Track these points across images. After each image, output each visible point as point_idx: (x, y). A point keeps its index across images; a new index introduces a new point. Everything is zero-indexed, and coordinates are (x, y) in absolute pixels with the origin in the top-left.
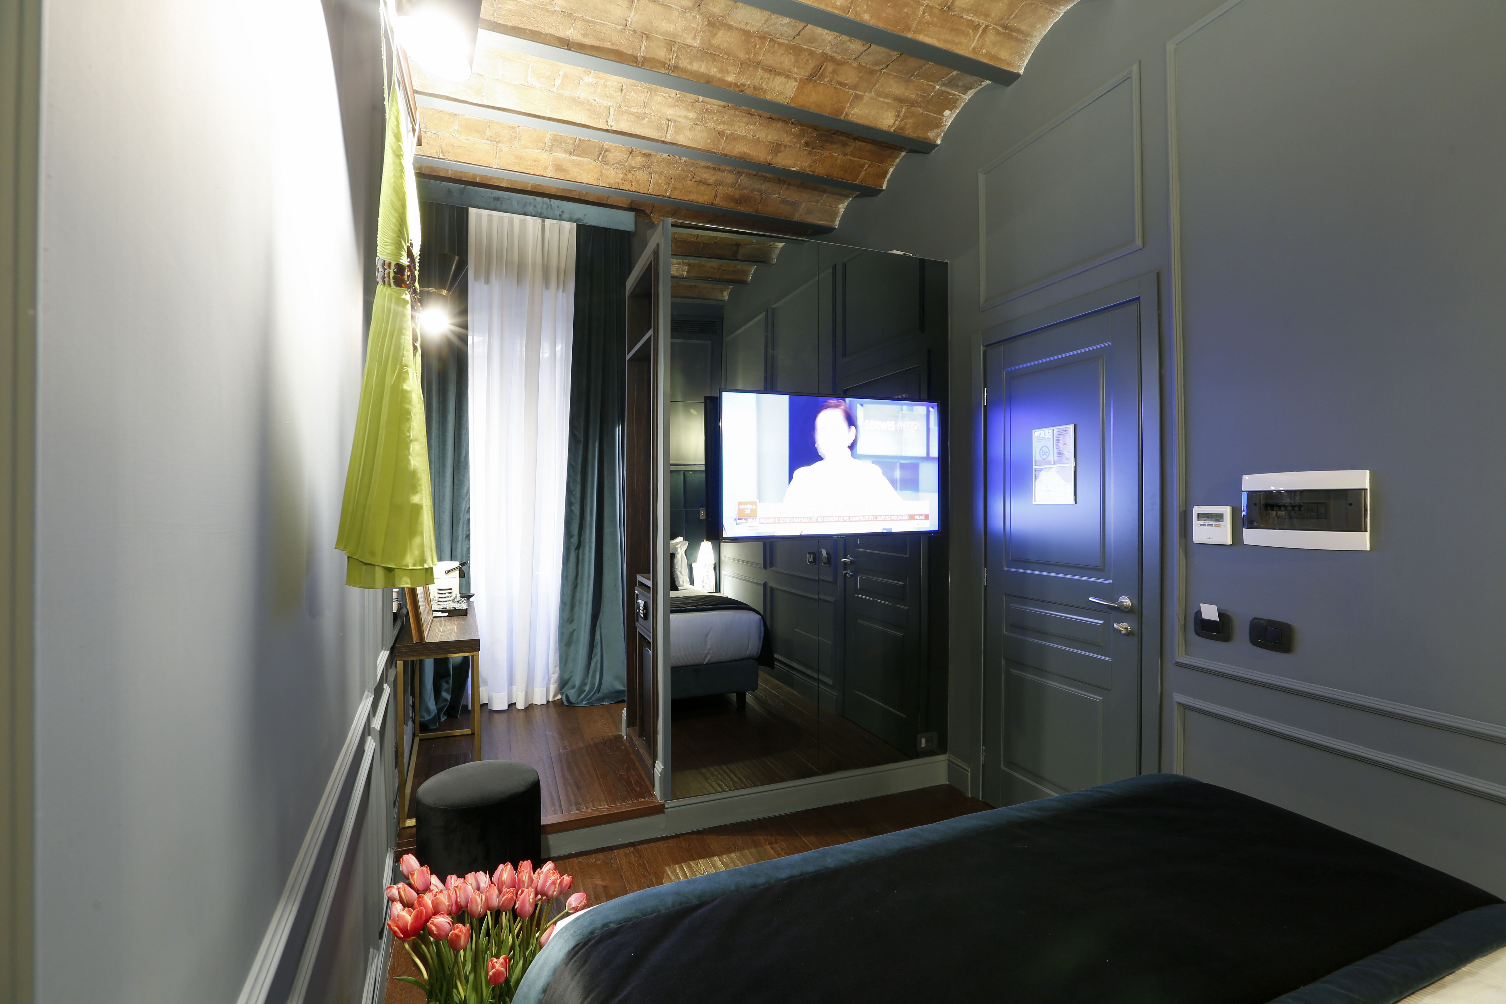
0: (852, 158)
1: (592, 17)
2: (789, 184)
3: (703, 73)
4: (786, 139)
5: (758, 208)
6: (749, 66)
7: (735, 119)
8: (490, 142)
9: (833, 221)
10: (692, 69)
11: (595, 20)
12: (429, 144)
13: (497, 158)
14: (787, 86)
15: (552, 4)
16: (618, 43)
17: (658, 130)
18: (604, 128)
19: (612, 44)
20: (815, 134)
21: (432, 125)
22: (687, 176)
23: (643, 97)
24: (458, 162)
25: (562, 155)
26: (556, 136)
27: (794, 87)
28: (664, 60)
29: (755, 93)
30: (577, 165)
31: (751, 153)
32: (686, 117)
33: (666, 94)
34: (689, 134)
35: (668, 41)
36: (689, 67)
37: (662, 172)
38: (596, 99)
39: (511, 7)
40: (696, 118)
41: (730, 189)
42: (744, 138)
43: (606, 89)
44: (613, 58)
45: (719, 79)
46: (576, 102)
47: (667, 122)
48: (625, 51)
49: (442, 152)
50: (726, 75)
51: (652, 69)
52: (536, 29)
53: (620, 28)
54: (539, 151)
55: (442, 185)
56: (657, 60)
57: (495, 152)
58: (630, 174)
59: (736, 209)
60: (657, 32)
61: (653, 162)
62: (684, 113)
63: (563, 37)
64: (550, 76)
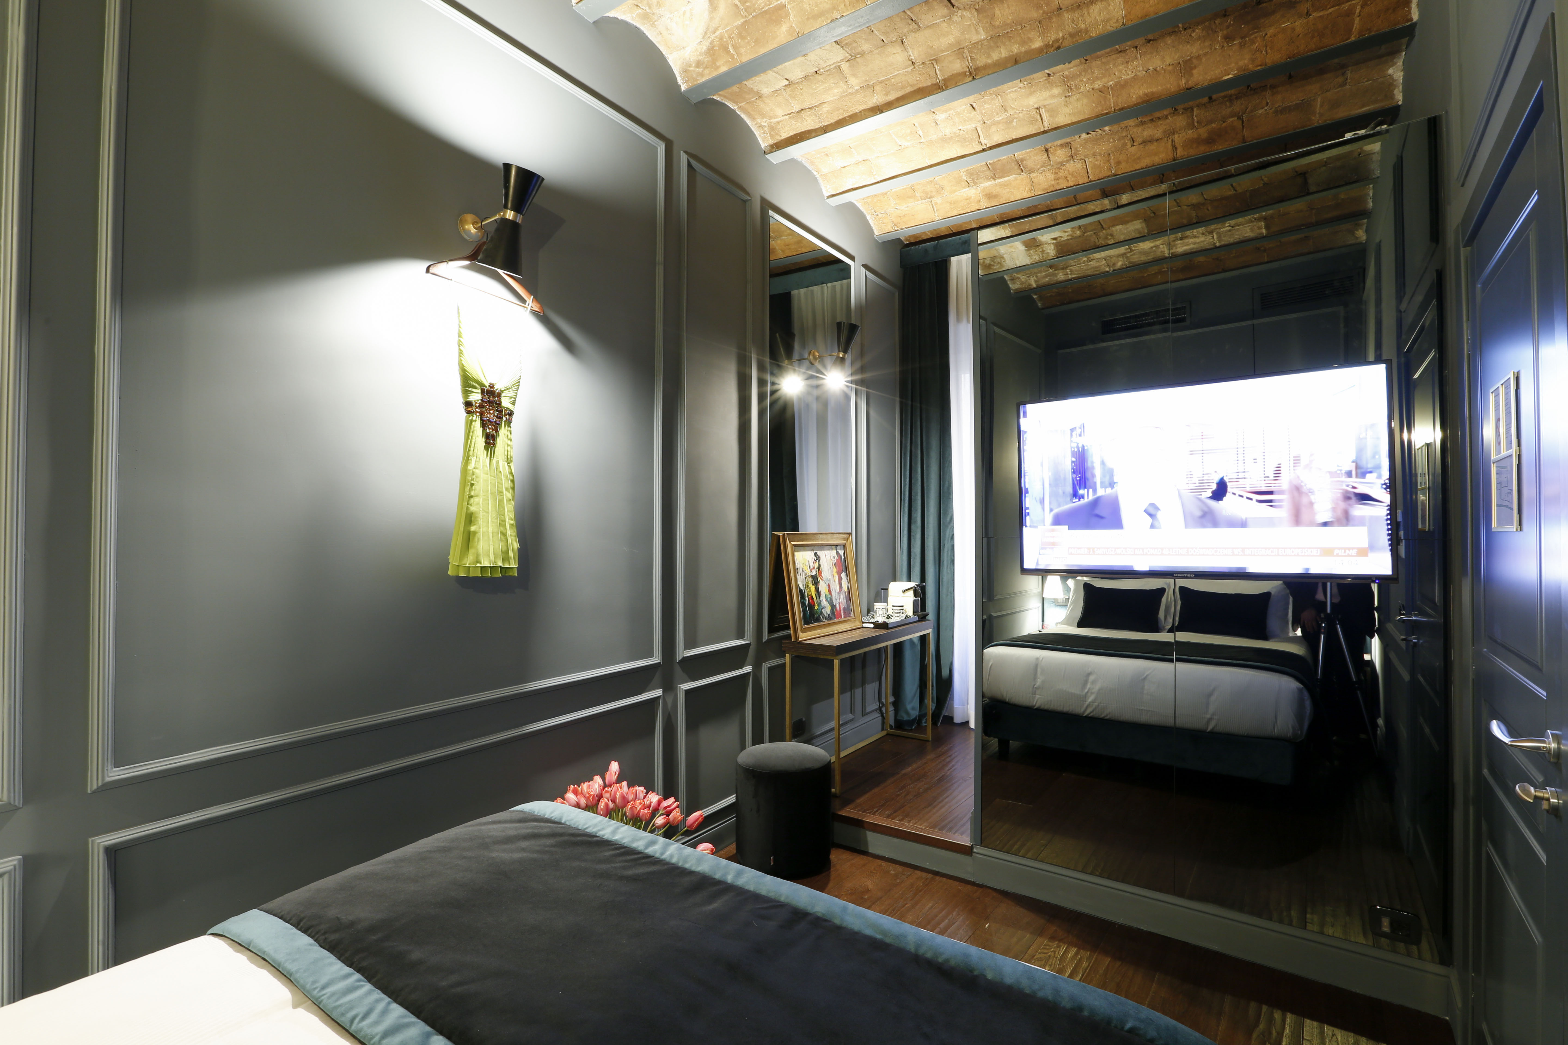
0: (1321, 14)
1: (884, 76)
2: (1273, 87)
3: (1006, 57)
4: (1193, 49)
5: (1244, 136)
6: (1050, 18)
7: (1108, 67)
8: (924, 201)
9: (1392, 96)
10: (993, 62)
11: (888, 77)
12: (884, 223)
13: (935, 211)
14: (1111, 7)
15: (851, 88)
16: (915, 82)
17: (1032, 124)
18: (979, 150)
19: (912, 86)
20: (1230, 21)
21: (878, 208)
22: (1125, 144)
23: (998, 102)
24: (909, 227)
25: (987, 184)
26: (969, 171)
27: (1120, 4)
28: (962, 71)
29: (1074, 40)
30: (1005, 185)
31: (1155, 90)
32: (1053, 96)
33: (1014, 88)
34: (1066, 110)
35: (956, 52)
36: (989, 61)
37: (1094, 153)
38: (960, 128)
39: (827, 109)
40: (1063, 91)
41: (1190, 132)
42: (1135, 78)
43: (961, 116)
44: (919, 97)
45: (1026, 52)
46: (945, 140)
47: (1038, 111)
48: (925, 85)
49: (895, 225)
50: (1030, 44)
51: (957, 85)
52: (851, 113)
53: (909, 69)
54: (966, 189)
55: (920, 248)
56: (957, 74)
57: (932, 207)
58: (1061, 170)
59: (1211, 151)
60: (942, 51)
61: (1077, 148)
62: (1046, 94)
63: (873, 106)
64: (911, 132)
